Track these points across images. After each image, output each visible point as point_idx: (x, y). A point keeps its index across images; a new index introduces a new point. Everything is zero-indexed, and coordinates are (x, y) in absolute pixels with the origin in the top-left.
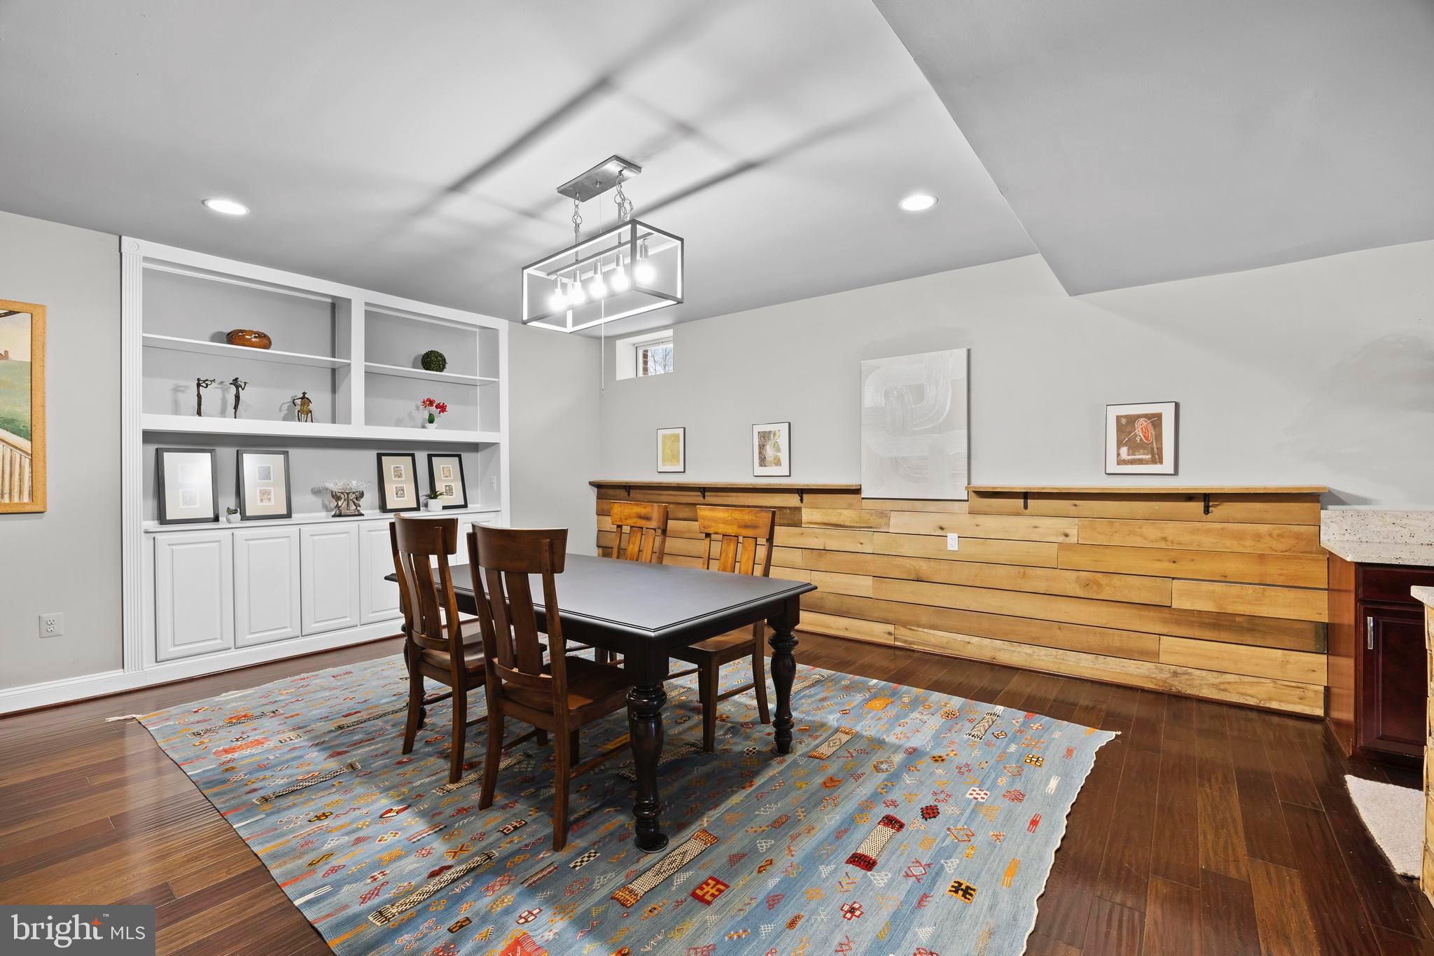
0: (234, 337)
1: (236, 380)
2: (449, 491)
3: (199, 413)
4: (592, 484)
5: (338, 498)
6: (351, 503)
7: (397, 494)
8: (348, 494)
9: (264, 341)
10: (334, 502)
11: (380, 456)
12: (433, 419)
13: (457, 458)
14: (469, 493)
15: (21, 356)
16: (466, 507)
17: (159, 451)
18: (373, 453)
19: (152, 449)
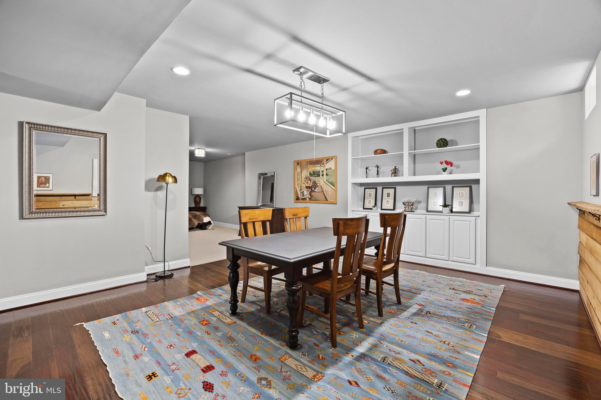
0: (376, 152)
1: (377, 165)
2: (461, 204)
3: (367, 177)
5: (405, 205)
6: (409, 206)
7: (434, 204)
8: (409, 203)
9: (384, 152)
10: (404, 206)
11: (428, 188)
12: (445, 170)
13: (468, 188)
14: (475, 206)
15: (333, 168)
16: (469, 212)
17: (365, 189)
18: (425, 187)
19: (363, 188)
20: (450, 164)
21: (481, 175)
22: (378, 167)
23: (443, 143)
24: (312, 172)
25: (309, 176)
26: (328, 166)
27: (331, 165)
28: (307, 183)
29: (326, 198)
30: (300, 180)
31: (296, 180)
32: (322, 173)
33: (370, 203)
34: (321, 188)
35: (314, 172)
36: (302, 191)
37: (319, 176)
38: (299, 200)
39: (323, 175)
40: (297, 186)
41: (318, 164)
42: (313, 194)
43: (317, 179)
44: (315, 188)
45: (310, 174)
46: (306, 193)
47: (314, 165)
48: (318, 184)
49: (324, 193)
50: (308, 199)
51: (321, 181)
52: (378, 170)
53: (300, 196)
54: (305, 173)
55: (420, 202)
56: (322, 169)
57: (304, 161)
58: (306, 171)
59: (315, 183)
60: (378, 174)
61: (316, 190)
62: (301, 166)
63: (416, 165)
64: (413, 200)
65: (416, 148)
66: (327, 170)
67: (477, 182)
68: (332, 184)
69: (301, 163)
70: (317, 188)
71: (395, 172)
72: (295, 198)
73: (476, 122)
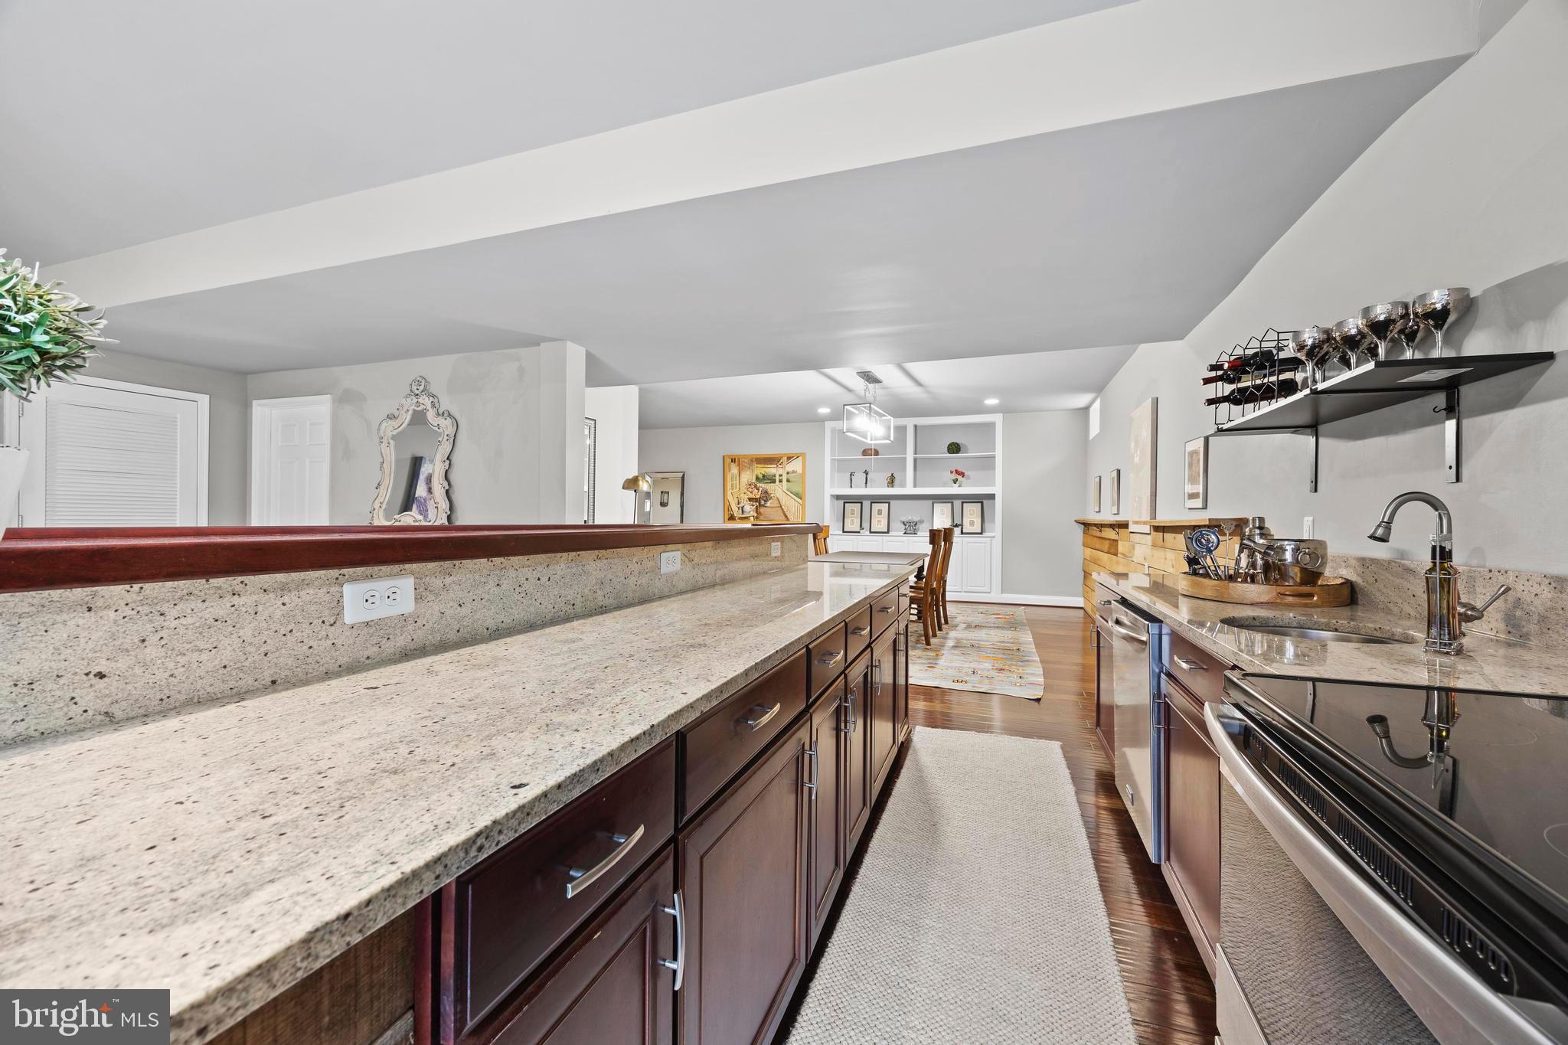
0: (865, 452)
1: (866, 471)
2: (972, 523)
3: (851, 487)
4: (1075, 521)
5: (905, 525)
6: (911, 528)
8: (912, 523)
9: (876, 452)
10: (904, 527)
11: (933, 503)
12: (955, 481)
13: (980, 504)
14: (987, 525)
15: (800, 471)
16: (981, 533)
17: (845, 503)
18: (931, 502)
19: (842, 502)
20: (962, 474)
21: (997, 489)
22: (866, 473)
23: (954, 448)
24: (761, 476)
25: (754, 481)
26: (790, 467)
27: (796, 466)
28: (751, 492)
29: (786, 516)
30: (736, 488)
31: (729, 486)
32: (781, 478)
33: (852, 523)
34: (777, 502)
35: (764, 476)
36: (741, 505)
37: (774, 482)
38: (735, 520)
39: (781, 481)
40: (730, 497)
41: (772, 464)
42: (762, 510)
43: (770, 487)
44: (765, 501)
45: (757, 478)
46: (748, 508)
47: (764, 464)
48: (772, 495)
49: (782, 509)
50: (752, 518)
51: (777, 490)
52: (867, 478)
53: (737, 513)
54: (747, 477)
55: (922, 522)
56: (780, 471)
57: (745, 456)
58: (748, 473)
59: (766, 492)
60: (866, 483)
61: (768, 504)
62: (739, 465)
63: (918, 473)
64: (916, 519)
65: (918, 452)
66: (788, 473)
67: (992, 497)
68: (797, 495)
69: (739, 460)
70: (770, 501)
71: (891, 482)
72: (727, 517)
73: (991, 426)
